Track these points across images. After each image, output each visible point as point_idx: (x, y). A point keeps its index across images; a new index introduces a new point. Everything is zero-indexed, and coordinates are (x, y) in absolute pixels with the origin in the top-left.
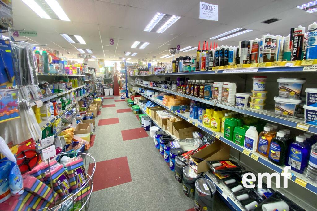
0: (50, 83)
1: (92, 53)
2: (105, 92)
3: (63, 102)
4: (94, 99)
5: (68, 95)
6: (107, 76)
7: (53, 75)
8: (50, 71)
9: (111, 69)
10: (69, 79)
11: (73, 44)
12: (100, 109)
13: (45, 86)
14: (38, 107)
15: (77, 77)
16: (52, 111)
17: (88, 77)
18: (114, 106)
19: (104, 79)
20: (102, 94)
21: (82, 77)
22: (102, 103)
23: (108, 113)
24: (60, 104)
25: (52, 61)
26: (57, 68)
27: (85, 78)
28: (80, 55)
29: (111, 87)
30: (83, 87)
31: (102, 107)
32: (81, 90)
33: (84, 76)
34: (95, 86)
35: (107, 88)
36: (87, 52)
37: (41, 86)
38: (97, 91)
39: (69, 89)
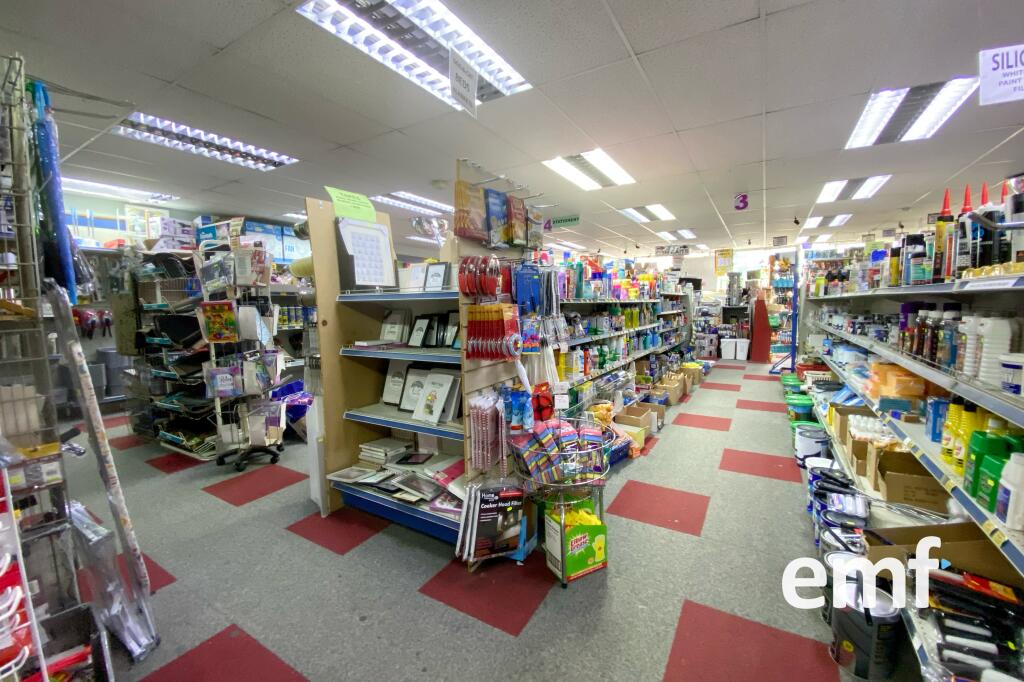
0: (584, 317)
1: (694, 237)
2: (722, 346)
3: (602, 354)
4: (682, 362)
5: (615, 343)
6: (735, 299)
7: (588, 301)
8: (585, 295)
9: (749, 278)
10: (620, 309)
11: (645, 224)
12: (692, 391)
13: (575, 321)
14: (562, 352)
15: (640, 305)
16: (581, 366)
17: (673, 305)
18: (736, 388)
19: (724, 309)
20: (714, 353)
21: (654, 304)
22: (704, 378)
23: (707, 402)
24: (595, 356)
25: (590, 275)
26: (597, 288)
27: (659, 307)
28: (662, 248)
29: (745, 332)
30: (654, 328)
31: (701, 387)
32: (646, 334)
33: (658, 301)
34: (691, 330)
35: (731, 337)
36: (680, 238)
37: (570, 321)
38: (697, 342)
39: (617, 329)
